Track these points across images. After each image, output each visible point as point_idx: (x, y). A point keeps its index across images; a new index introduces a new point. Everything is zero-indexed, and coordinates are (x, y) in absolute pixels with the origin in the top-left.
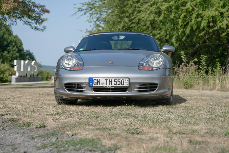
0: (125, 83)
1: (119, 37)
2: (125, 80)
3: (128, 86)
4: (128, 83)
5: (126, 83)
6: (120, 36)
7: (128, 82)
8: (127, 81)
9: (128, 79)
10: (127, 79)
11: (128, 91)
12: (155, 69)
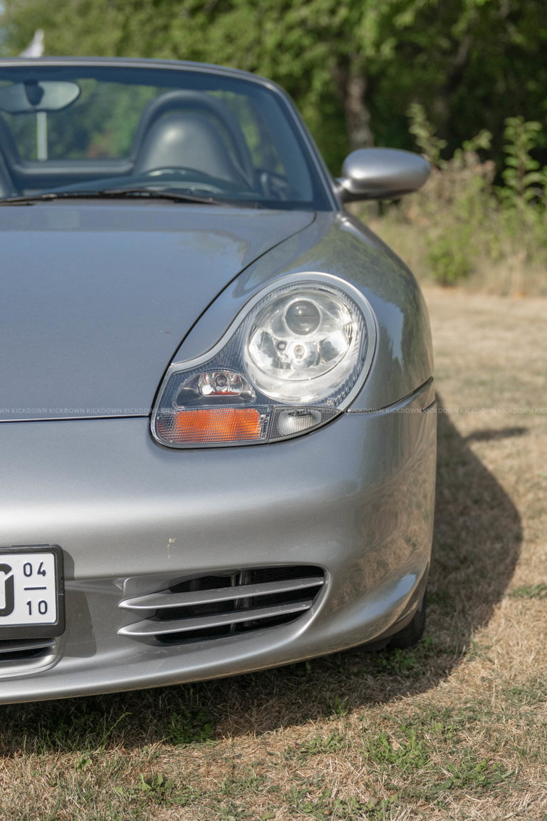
0: (20, 597)
1: (40, 93)
2: (17, 572)
3: (51, 617)
4: (50, 596)
5: (36, 597)
6: (43, 85)
7: (50, 580)
8: (36, 580)
9: (48, 560)
10: (36, 559)
11: (61, 656)
12: (291, 425)
